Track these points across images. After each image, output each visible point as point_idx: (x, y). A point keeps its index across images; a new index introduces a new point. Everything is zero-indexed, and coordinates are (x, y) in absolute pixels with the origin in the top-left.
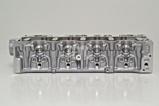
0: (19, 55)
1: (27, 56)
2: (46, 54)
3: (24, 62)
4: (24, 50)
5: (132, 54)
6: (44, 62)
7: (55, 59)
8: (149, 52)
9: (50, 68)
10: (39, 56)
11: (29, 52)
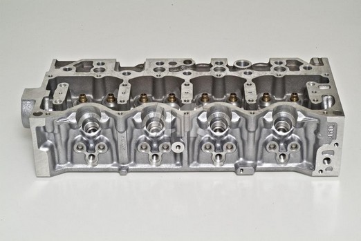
0: (45, 140)
1: (64, 140)
2: (104, 134)
3: (58, 152)
4: (56, 131)
5: (296, 134)
6: (101, 151)
7: (126, 147)
8: (334, 137)
9: (115, 163)
10: (89, 137)
11: (68, 132)
